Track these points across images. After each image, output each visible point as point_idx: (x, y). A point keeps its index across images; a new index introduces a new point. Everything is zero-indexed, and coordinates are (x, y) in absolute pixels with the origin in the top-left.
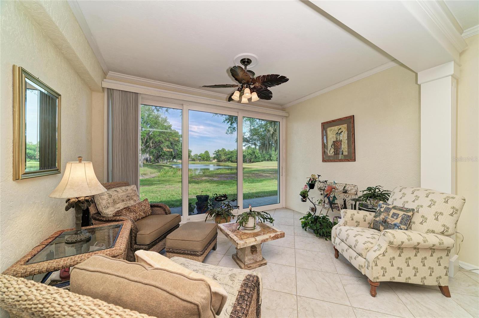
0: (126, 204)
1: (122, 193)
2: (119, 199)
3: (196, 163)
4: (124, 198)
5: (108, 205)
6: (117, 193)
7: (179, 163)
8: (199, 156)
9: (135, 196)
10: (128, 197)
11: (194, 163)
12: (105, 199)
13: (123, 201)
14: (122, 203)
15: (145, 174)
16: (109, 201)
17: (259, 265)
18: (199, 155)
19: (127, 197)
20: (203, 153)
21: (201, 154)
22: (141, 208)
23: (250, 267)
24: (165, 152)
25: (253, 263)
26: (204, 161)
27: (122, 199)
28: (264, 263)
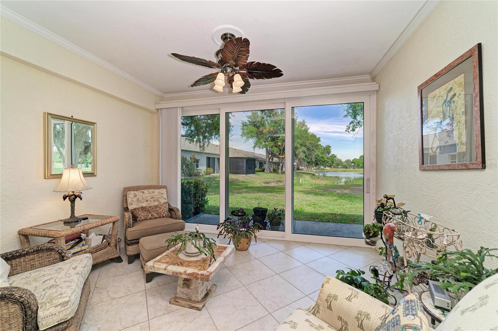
0: (149, 204)
1: (147, 194)
2: (143, 198)
3: (346, 171)
4: (148, 199)
5: (132, 202)
6: (142, 194)
7: (326, 171)
8: (352, 162)
9: (161, 198)
10: (153, 199)
11: (345, 171)
12: (130, 198)
13: (147, 201)
14: (146, 203)
15: (280, 181)
16: (133, 199)
17: (189, 305)
18: (352, 160)
19: (151, 198)
20: (358, 158)
21: (355, 159)
22: (155, 210)
23: (177, 302)
24: (304, 159)
25: (186, 299)
26: (359, 168)
27: (146, 199)
28: (197, 307)
